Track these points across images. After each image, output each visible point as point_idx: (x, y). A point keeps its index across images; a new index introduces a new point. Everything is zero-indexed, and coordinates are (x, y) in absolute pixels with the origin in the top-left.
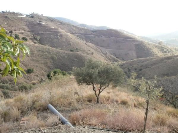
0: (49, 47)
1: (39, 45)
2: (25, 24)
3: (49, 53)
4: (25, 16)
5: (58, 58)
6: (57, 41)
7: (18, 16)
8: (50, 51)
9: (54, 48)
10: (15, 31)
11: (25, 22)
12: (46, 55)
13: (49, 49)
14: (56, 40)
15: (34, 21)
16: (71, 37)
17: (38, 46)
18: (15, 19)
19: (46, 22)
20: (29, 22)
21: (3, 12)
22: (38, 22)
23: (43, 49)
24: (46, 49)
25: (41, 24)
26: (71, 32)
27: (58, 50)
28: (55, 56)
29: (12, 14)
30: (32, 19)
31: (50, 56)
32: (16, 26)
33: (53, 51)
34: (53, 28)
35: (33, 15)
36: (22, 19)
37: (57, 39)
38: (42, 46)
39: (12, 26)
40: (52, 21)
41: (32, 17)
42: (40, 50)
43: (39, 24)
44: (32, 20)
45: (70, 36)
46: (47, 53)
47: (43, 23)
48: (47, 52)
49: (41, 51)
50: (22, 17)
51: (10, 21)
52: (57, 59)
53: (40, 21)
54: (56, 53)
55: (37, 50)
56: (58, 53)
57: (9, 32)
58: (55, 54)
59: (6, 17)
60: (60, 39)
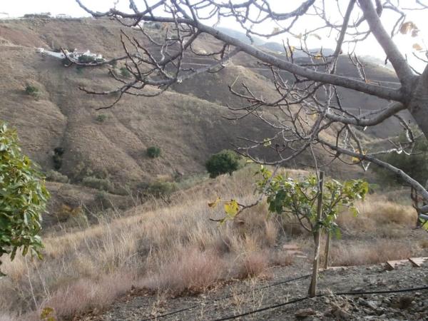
0: (195, 99)
1: (172, 93)
2: (142, 44)
3: (196, 112)
4: (141, 26)
5: (215, 124)
6: (213, 84)
8: (198, 106)
9: (206, 102)
11: (141, 40)
12: (188, 116)
13: (194, 103)
14: (210, 81)
15: (161, 36)
16: (245, 75)
17: (171, 95)
22: (170, 38)
23: (182, 102)
24: (188, 102)
26: (244, 64)
27: (214, 105)
28: (208, 120)
29: (114, 22)
30: (156, 31)
31: (198, 119)
33: (204, 108)
34: (205, 52)
35: (158, 23)
36: (136, 32)
37: (214, 79)
38: (179, 95)
39: (115, 50)
41: (157, 27)
42: (175, 106)
43: (172, 43)
44: (156, 34)
45: (243, 72)
46: (190, 113)
48: (191, 110)
49: (178, 107)
51: (110, 37)
52: (212, 126)
53: (174, 37)
54: (210, 114)
55: (168, 105)
56: (216, 112)
57: (110, 63)
58: (207, 115)
59: (103, 28)
60: (219, 79)
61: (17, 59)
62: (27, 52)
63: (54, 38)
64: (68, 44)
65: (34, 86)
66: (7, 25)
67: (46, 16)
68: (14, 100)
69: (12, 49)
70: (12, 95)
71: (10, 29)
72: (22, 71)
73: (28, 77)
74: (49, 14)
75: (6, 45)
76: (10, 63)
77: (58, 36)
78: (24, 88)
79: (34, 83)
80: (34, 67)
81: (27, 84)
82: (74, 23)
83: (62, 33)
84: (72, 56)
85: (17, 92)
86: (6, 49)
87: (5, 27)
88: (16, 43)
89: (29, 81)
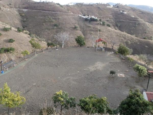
1: (118, 31)
2: (111, 13)
3: (125, 38)
4: (112, 6)
5: (131, 43)
6: (134, 29)
7: (107, 7)
8: (126, 36)
9: (129, 35)
10: (103, 18)
11: (111, 12)
12: (122, 39)
13: (125, 35)
14: (133, 28)
16: (148, 26)
18: (105, 9)
19: (128, 12)
20: (114, 12)
21: (97, 4)
22: (121, 12)
23: (121, 35)
24: (123, 35)
25: (124, 13)
27: (132, 36)
28: (129, 41)
29: (103, 6)
30: (117, 9)
31: (125, 41)
32: (104, 15)
33: (128, 37)
34: (134, 17)
35: (118, 6)
36: (110, 9)
37: (135, 27)
38: (120, 32)
39: (102, 15)
40: (134, 10)
41: (118, 7)
42: (118, 35)
43: (122, 13)
44: (117, 10)
45: (147, 25)
46: (123, 38)
47: (125, 13)
48: (124, 38)
49: (119, 36)
50: (109, 8)
51: (101, 11)
52: (130, 43)
53: (123, 11)
54: (130, 39)
55: (116, 35)
56: (132, 39)
57: (99, 20)
58: (129, 40)
59: (99, 8)
60: (137, 27)
61: (73, 18)
62: (76, 16)
63: (84, 11)
64: (88, 13)
65: (77, 26)
66: (71, 7)
67: (82, 4)
68: (71, 30)
69: (72, 15)
70: (71, 29)
71: (72, 8)
72: (74, 21)
73: (75, 24)
74: (83, 3)
75: (71, 14)
76: (71, 19)
77: (85, 10)
78: (74, 27)
79: (77, 25)
80: (78, 21)
81: (75, 26)
82: (90, 6)
83: (86, 9)
84: (88, 18)
85: (72, 28)
86: (71, 15)
87: (71, 8)
88: (73, 13)
89: (76, 25)
